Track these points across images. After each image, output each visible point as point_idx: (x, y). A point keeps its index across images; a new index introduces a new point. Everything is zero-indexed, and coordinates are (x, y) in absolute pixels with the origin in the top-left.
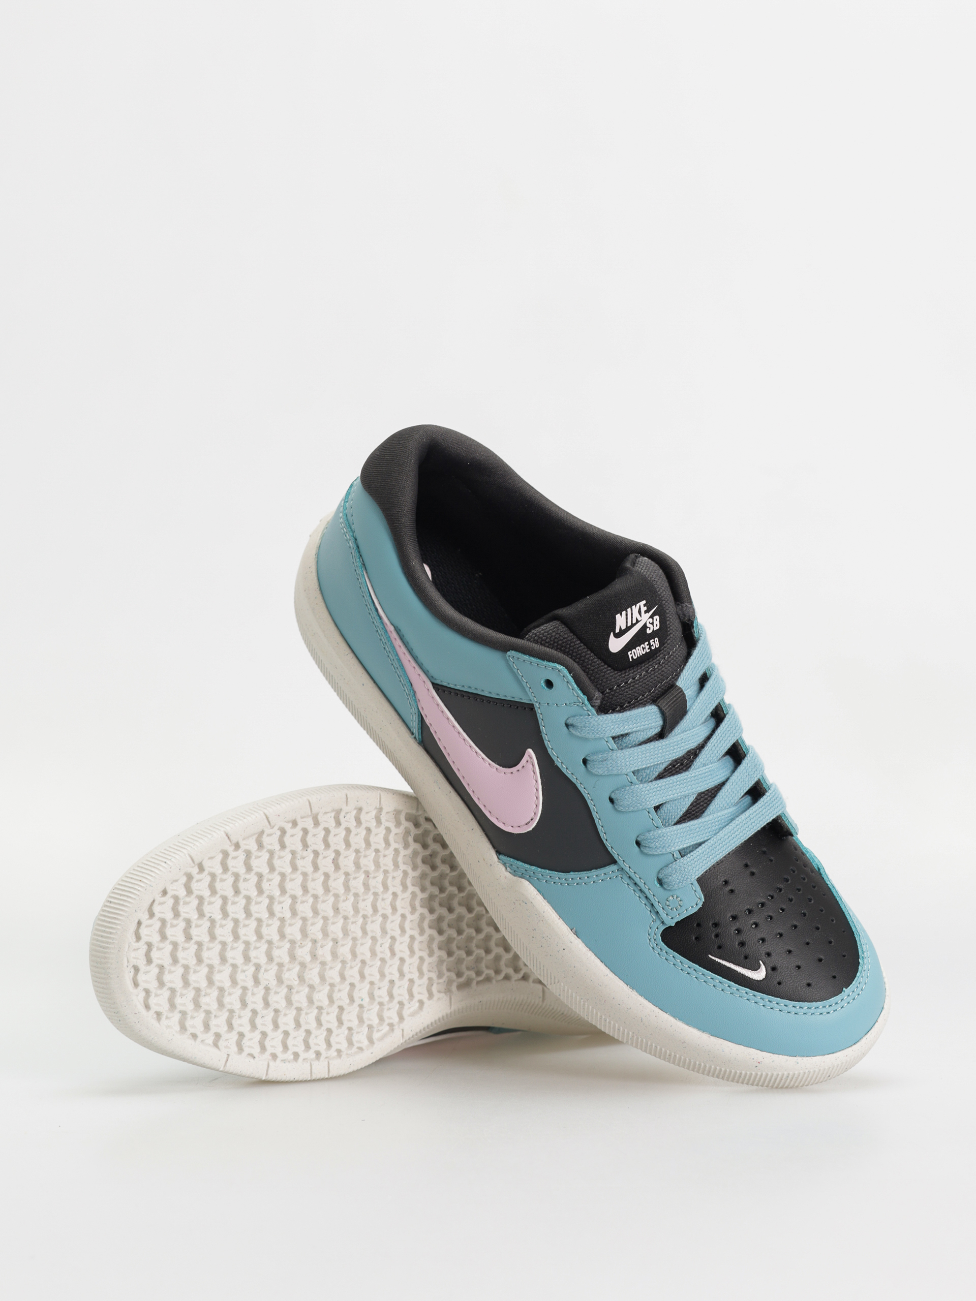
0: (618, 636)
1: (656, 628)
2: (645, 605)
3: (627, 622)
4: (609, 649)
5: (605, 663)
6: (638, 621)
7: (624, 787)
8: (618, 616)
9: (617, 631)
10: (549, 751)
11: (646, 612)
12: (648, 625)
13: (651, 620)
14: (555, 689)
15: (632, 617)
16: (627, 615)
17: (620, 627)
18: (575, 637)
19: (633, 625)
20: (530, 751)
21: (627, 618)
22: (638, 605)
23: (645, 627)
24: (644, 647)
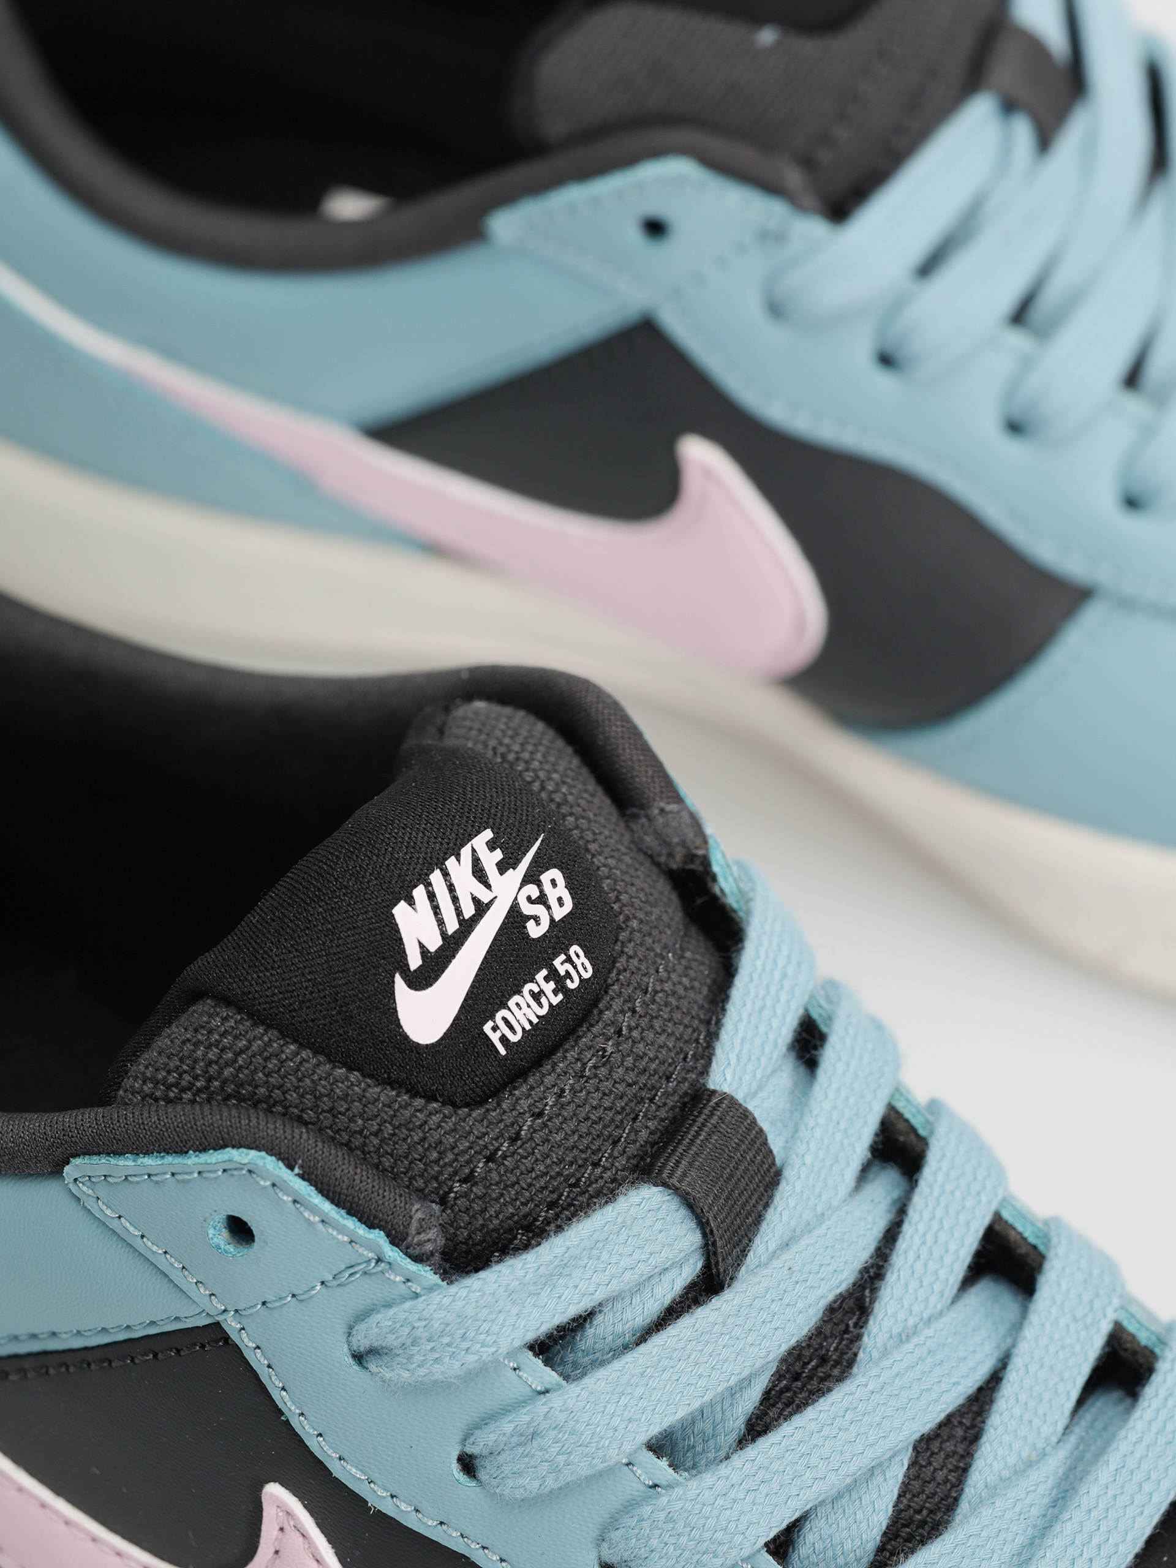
0: (422, 980)
1: (559, 913)
2: (492, 846)
3: (441, 923)
4: (406, 1037)
5: (414, 1093)
6: (482, 909)
7: (630, 1506)
8: (400, 910)
9: (415, 961)
10: (337, 1469)
11: (502, 867)
12: (527, 909)
13: (532, 890)
14: (265, 1242)
15: (455, 899)
16: (432, 896)
17: (420, 943)
18: (273, 1034)
19: (467, 927)
20: (275, 1493)
21: (436, 910)
22: (466, 852)
23: (515, 919)
24: (536, 990)
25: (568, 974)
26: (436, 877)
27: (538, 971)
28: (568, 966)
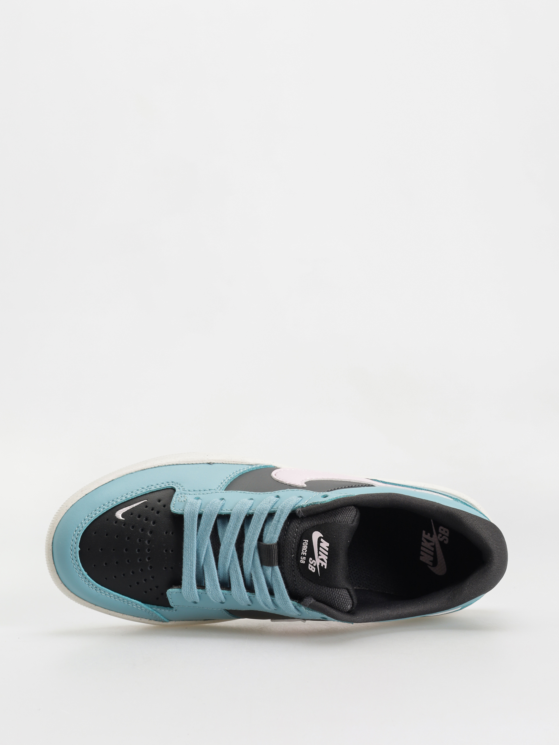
0: (319, 539)
1: (310, 565)
2: (324, 566)
3: (322, 548)
5: (312, 526)
6: (319, 555)
8: (328, 545)
9: (322, 540)
11: (320, 564)
13: (315, 565)
14: (321, 498)
15: (323, 553)
16: (326, 550)
17: (323, 543)
19: (319, 550)
21: (324, 549)
22: (326, 561)
23: (314, 559)
24: (305, 552)
25: (303, 558)
26: (327, 554)
27: (306, 555)
28: (303, 559)
